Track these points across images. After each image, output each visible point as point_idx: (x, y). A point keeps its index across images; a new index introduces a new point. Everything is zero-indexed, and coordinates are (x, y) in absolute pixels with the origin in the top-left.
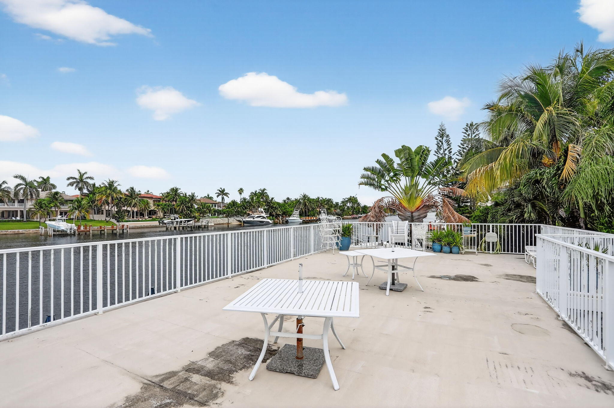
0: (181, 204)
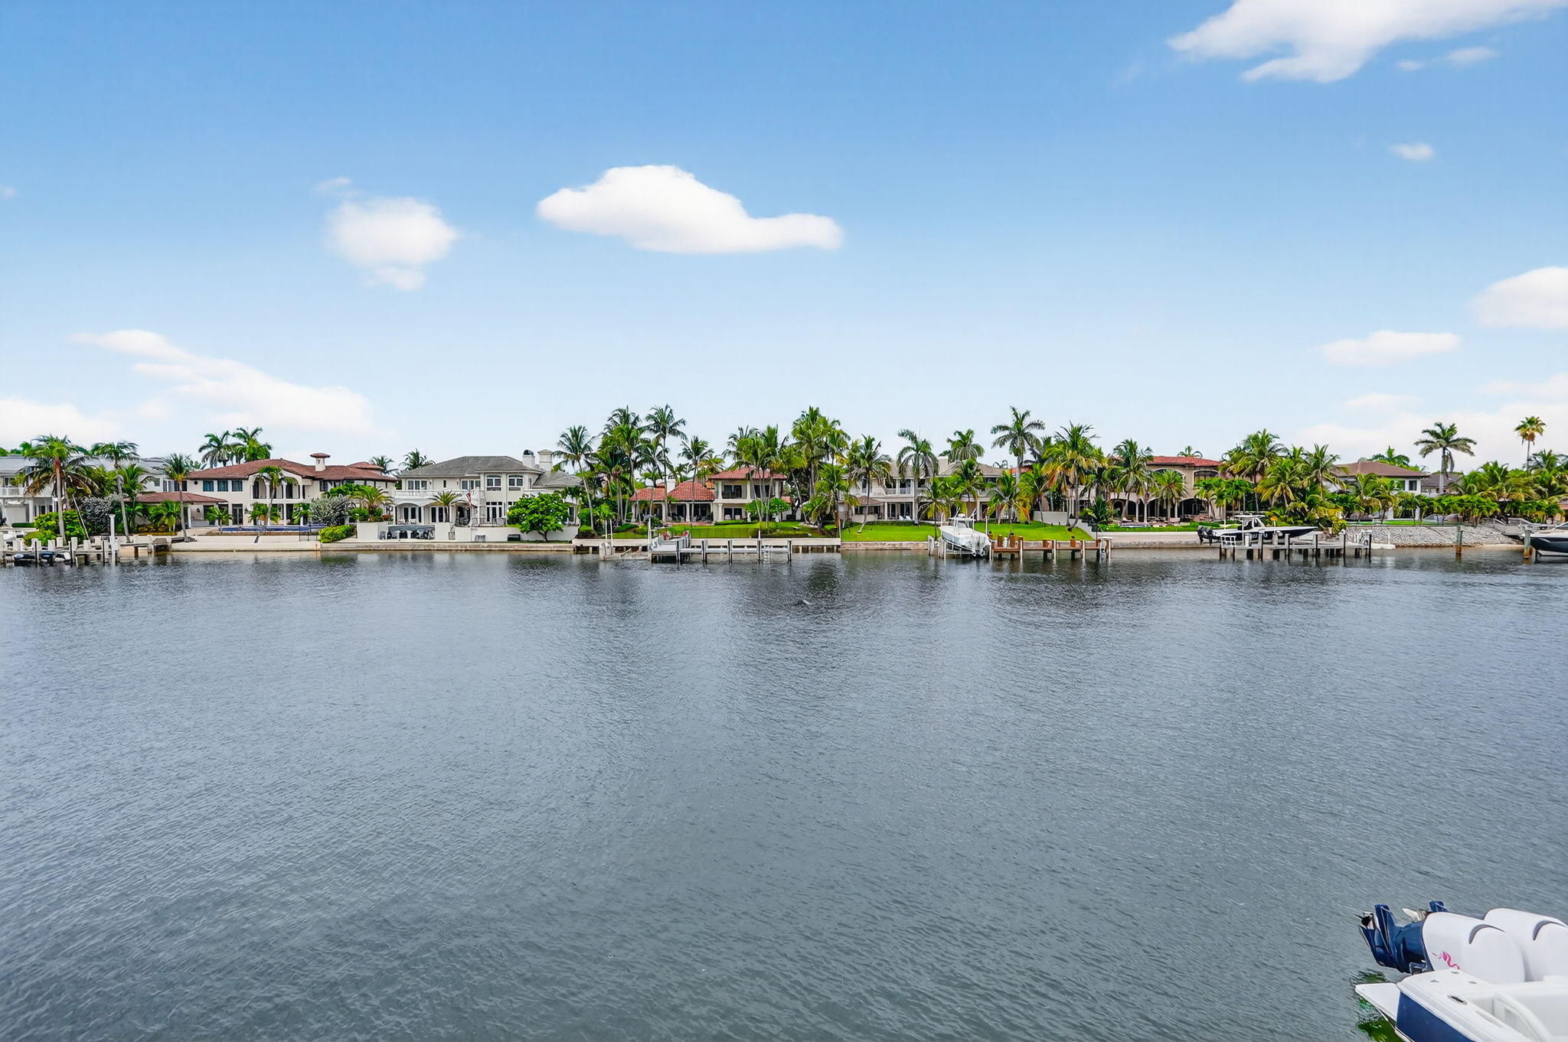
0: (1279, 480)
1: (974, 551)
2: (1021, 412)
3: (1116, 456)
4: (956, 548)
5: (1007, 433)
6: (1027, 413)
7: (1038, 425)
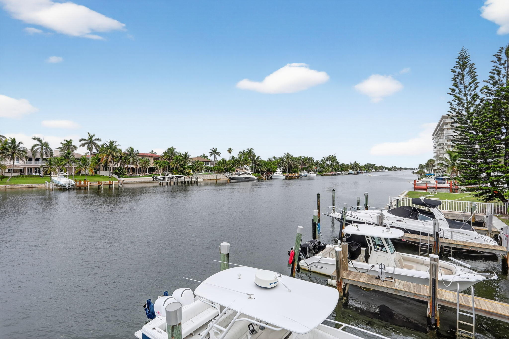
0: (176, 162)
1: (67, 186)
2: (92, 134)
3: (127, 152)
4: (59, 186)
5: (86, 142)
6: (94, 135)
7: (99, 140)
